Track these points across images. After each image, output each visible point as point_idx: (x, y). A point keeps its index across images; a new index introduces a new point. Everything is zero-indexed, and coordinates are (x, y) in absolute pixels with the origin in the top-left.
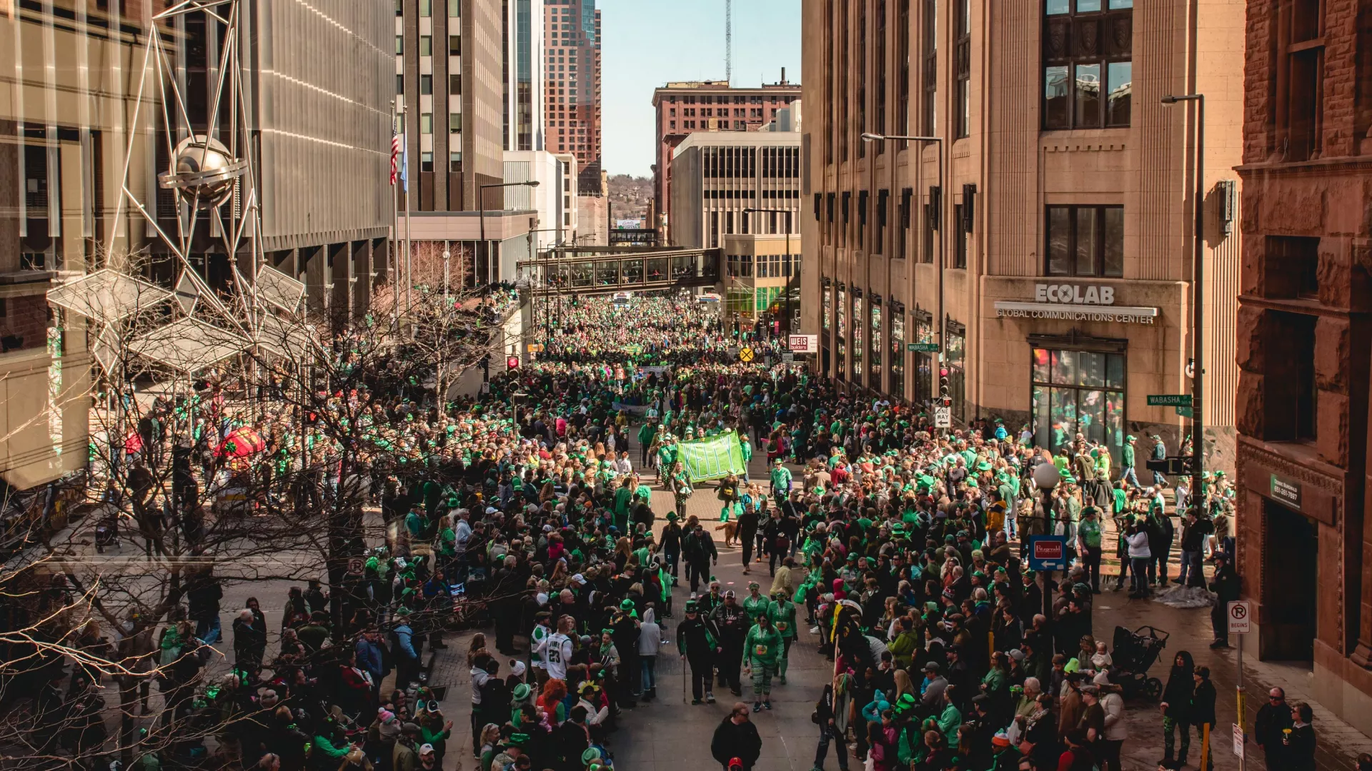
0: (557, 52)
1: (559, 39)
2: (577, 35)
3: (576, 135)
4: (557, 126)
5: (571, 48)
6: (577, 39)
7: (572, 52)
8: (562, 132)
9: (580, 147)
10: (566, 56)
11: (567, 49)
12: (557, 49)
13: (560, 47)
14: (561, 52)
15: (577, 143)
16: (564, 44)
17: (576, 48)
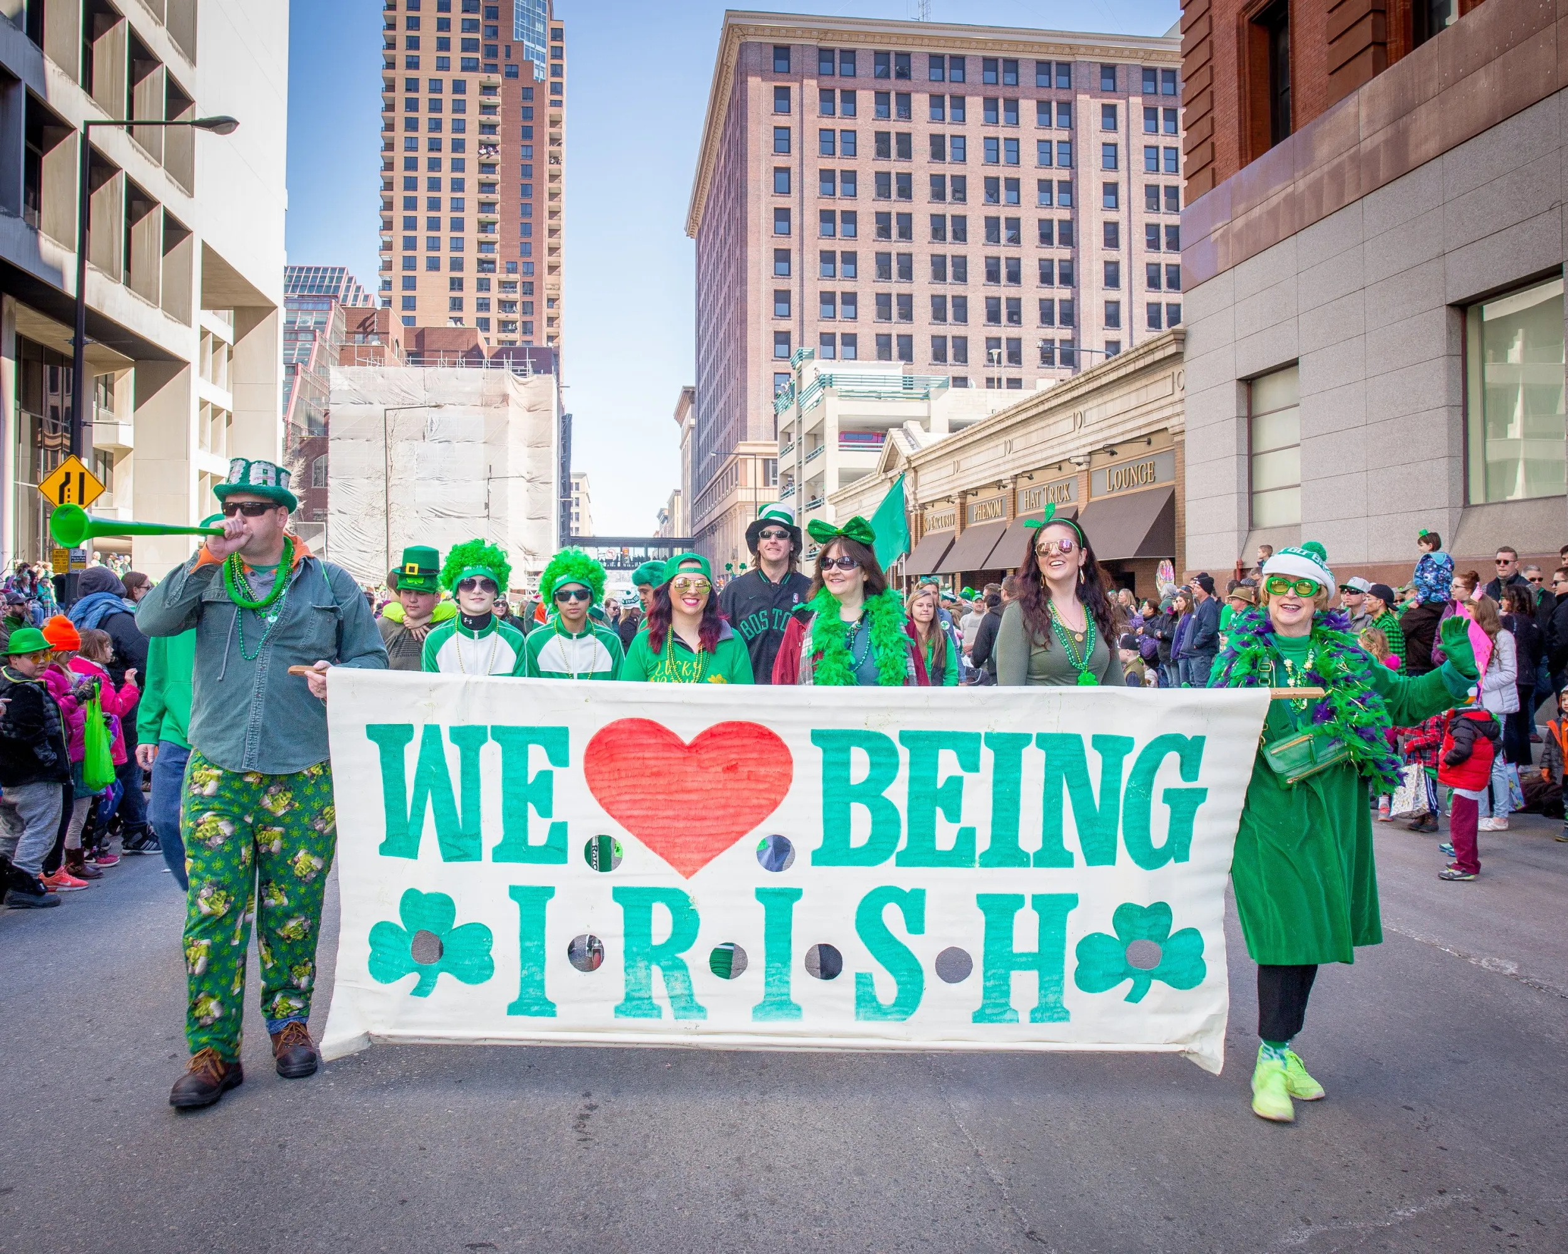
0: (447, 87)
1: (456, 55)
2: (502, 51)
3: (495, 295)
4: (446, 273)
5: (483, 77)
6: (501, 60)
7: (488, 89)
8: (457, 284)
9: (504, 325)
10: (473, 98)
11: (474, 81)
12: (447, 79)
13: (456, 73)
14: (459, 87)
15: (495, 314)
16: (469, 66)
17: (497, 78)
